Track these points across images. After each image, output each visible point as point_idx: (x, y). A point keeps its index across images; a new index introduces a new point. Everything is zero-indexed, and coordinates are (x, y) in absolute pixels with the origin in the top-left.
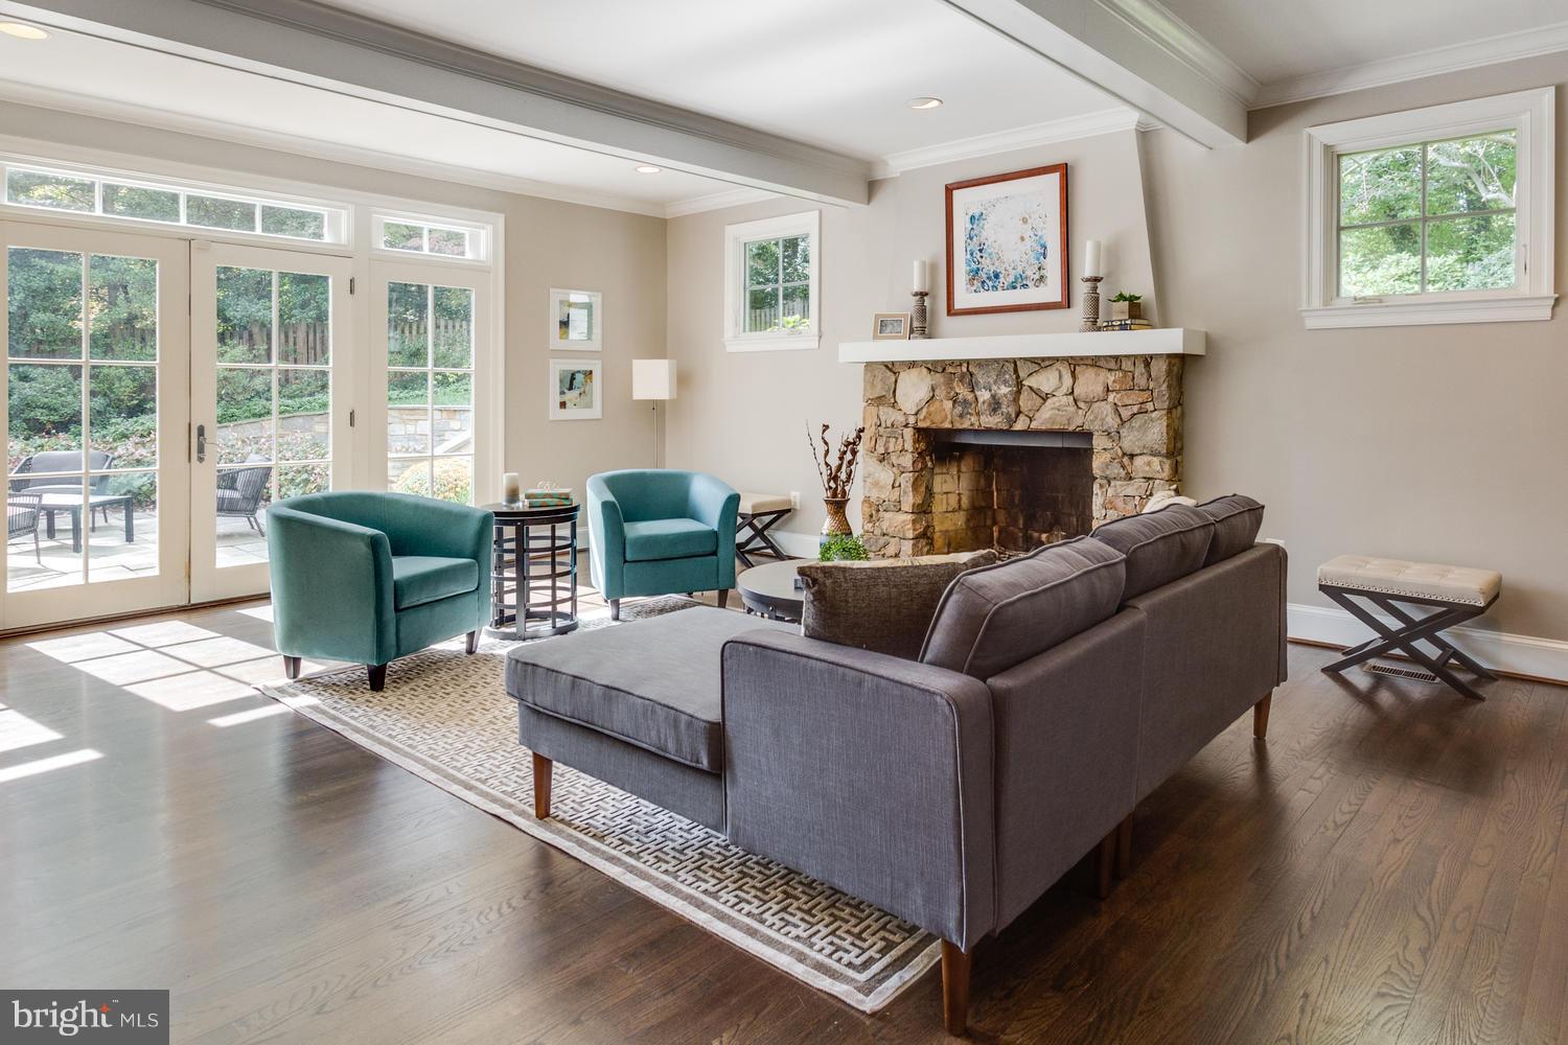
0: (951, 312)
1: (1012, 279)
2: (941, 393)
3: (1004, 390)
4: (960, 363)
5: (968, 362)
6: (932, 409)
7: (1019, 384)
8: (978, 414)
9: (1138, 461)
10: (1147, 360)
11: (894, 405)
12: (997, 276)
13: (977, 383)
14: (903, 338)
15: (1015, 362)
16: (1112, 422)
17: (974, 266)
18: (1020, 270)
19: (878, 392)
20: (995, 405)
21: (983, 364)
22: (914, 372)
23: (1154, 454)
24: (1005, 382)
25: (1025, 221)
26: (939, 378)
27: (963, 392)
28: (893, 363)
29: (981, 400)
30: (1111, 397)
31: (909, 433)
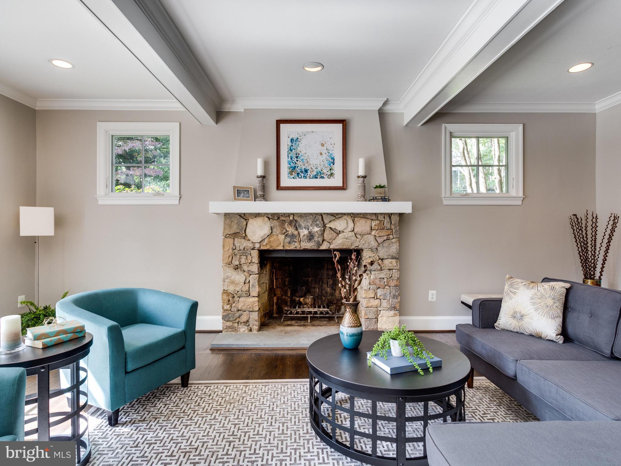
0: (279, 187)
1: (315, 173)
2: (277, 231)
3: (316, 229)
4: (289, 215)
5: (293, 214)
6: (272, 239)
7: (324, 226)
8: (300, 242)
9: (386, 262)
10: (390, 215)
11: (245, 237)
12: (306, 171)
13: (300, 226)
14: (251, 200)
15: (321, 215)
16: (374, 244)
17: (293, 165)
18: (319, 169)
19: (235, 229)
20: (311, 237)
21: (301, 215)
22: (259, 220)
23: (393, 258)
24: (317, 225)
25: (323, 145)
26: (276, 223)
27: (291, 230)
28: (244, 214)
29: (302, 235)
30: (373, 233)
31: (255, 254)
